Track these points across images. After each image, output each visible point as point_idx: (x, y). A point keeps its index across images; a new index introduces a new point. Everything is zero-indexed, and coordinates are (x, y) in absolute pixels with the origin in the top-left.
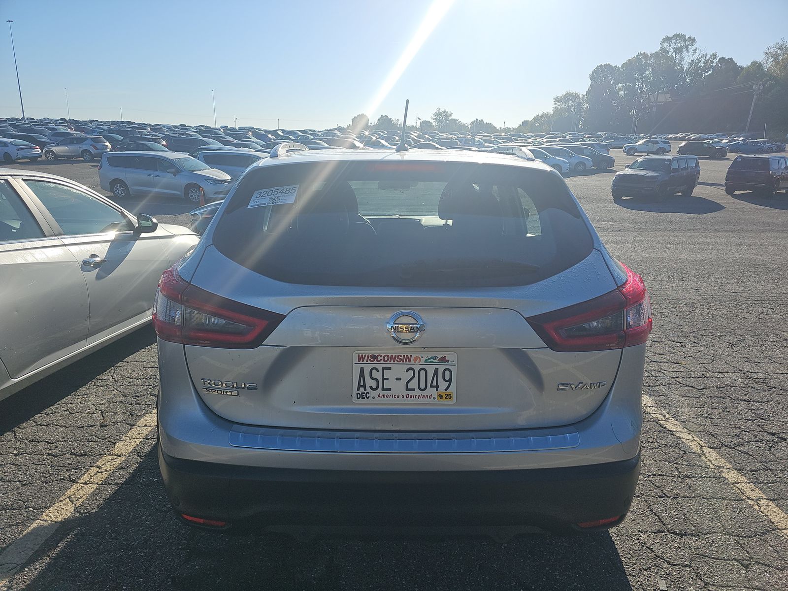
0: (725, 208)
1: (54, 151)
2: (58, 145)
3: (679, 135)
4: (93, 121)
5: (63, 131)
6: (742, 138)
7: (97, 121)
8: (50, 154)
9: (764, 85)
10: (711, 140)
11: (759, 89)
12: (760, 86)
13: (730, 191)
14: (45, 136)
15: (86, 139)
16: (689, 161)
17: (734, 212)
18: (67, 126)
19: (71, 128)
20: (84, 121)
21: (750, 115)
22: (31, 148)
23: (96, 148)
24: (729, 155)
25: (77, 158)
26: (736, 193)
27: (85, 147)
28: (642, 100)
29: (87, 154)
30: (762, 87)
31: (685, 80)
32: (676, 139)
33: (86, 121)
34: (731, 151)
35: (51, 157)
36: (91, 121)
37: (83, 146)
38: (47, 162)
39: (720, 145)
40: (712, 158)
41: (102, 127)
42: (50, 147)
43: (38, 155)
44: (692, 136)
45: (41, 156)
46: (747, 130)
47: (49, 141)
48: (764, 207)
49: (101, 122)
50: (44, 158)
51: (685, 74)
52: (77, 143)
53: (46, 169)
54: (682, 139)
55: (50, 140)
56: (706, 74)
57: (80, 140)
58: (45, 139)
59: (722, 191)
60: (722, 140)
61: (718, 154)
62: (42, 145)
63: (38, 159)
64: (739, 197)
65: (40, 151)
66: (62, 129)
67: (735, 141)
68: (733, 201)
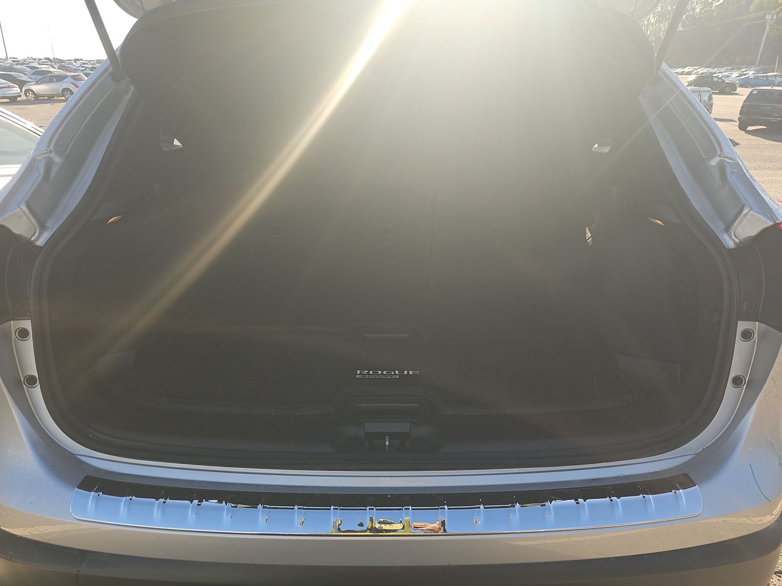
0: (739, 144)
1: (34, 91)
2: (37, 83)
3: (686, 70)
4: (78, 60)
5: (45, 69)
6: (752, 72)
7: (82, 60)
8: (29, 94)
9: (777, 15)
10: (720, 73)
11: (772, 19)
12: (773, 15)
13: (743, 127)
14: (26, 75)
15: (66, 77)
16: (702, 93)
17: (749, 148)
18: (50, 65)
19: (54, 68)
20: (68, 60)
21: (762, 48)
22: (9, 87)
23: (77, 87)
24: (739, 90)
25: (58, 97)
26: (750, 128)
27: (65, 86)
28: (649, 32)
29: (67, 93)
30: (775, 17)
31: (694, 9)
32: (682, 73)
33: (71, 60)
34: (741, 86)
35: (31, 96)
36: (76, 60)
37: (63, 84)
38: (27, 102)
39: (730, 79)
40: (722, 93)
41: (86, 65)
42: (28, 85)
43: (17, 95)
44: (702, 70)
45: (21, 96)
46: (757, 63)
47: (29, 80)
48: (780, 143)
49: (86, 61)
50: (23, 97)
51: (695, 4)
52: (57, 81)
53: (25, 109)
54: (689, 73)
55: (31, 78)
56: (717, 4)
57: (60, 78)
58: (24, 78)
59: (735, 126)
60: (732, 74)
61: (727, 89)
62: (21, 84)
63: (18, 99)
64: (753, 133)
65: (19, 90)
66: (44, 68)
67: (745, 75)
68: (747, 137)
